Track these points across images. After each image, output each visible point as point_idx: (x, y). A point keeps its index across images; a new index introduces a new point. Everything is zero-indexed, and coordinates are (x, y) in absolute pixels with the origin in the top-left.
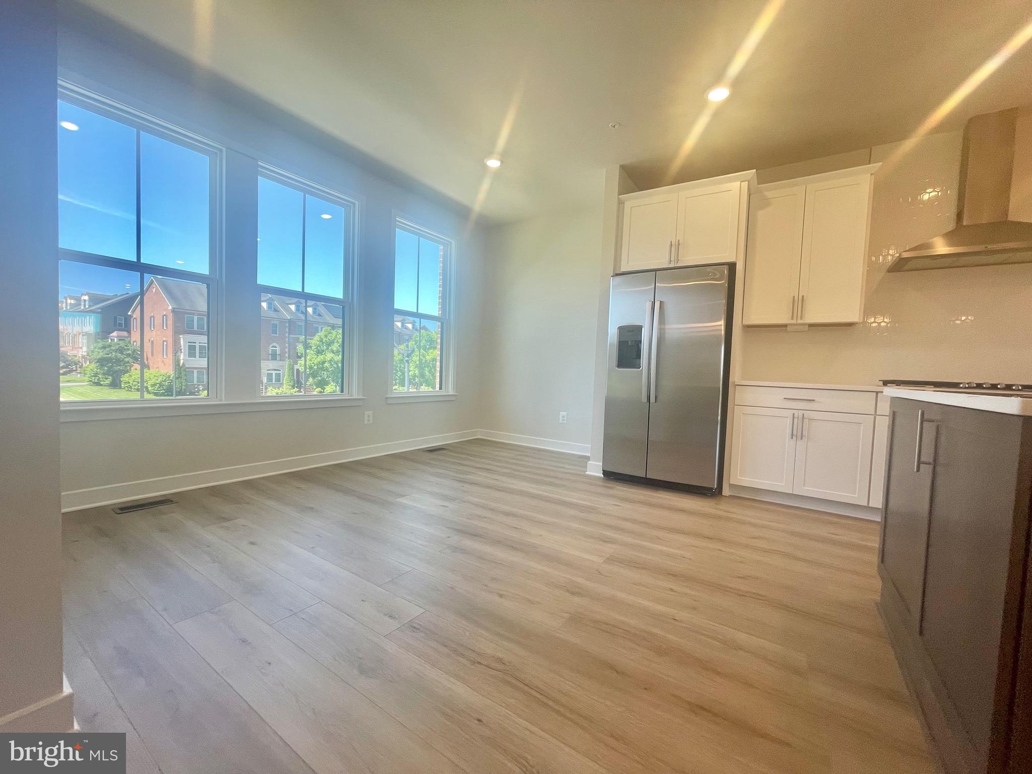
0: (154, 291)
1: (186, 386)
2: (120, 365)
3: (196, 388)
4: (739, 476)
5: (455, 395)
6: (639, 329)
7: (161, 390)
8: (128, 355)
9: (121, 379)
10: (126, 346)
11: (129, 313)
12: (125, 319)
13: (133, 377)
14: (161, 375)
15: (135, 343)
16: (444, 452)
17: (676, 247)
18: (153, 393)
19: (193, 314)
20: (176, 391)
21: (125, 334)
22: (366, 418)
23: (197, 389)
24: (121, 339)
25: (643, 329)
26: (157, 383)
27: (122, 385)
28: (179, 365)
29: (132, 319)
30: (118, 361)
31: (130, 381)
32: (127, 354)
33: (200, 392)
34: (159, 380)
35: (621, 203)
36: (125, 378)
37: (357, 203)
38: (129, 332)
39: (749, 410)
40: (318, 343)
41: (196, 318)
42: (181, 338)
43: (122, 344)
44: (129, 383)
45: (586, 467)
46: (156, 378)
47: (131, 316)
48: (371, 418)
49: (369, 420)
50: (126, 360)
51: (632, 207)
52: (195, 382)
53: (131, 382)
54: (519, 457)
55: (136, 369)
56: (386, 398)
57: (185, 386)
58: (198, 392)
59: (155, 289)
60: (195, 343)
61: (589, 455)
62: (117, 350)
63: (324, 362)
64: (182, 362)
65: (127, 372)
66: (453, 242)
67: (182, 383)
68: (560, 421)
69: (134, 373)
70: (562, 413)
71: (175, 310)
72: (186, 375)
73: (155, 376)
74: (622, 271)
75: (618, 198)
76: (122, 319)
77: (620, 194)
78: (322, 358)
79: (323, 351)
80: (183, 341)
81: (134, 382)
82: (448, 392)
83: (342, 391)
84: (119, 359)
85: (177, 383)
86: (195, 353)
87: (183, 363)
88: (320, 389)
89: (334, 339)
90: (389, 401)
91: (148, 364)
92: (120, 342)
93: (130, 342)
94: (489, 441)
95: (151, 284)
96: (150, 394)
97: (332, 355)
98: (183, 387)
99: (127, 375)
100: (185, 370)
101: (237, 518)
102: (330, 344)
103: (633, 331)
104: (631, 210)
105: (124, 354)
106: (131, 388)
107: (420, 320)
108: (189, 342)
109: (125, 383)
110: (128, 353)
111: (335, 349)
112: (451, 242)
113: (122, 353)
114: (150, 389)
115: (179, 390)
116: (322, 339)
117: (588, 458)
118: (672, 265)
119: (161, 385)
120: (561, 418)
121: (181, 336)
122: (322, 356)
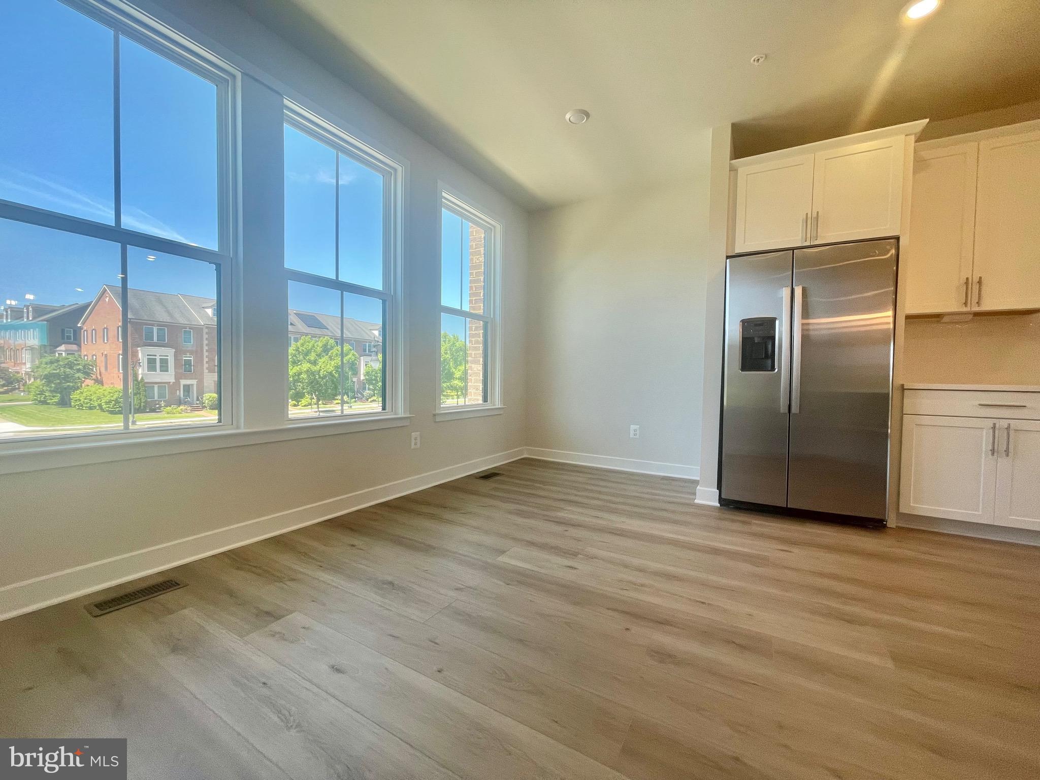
0: (107, 300)
1: (146, 402)
2: (69, 382)
3: (158, 404)
4: (914, 503)
5: (503, 408)
6: (769, 323)
7: (117, 408)
8: (79, 370)
9: (71, 396)
10: (76, 360)
11: (79, 325)
12: (75, 332)
13: (85, 394)
14: (116, 392)
15: (86, 357)
16: (498, 478)
17: (813, 221)
18: (108, 411)
19: (153, 325)
20: (135, 409)
21: (74, 347)
22: (413, 442)
23: (158, 406)
24: (69, 353)
25: (777, 322)
26: (113, 401)
27: (73, 404)
28: (137, 380)
29: (82, 331)
30: (67, 378)
31: (81, 398)
32: (77, 369)
33: (162, 409)
34: (115, 397)
35: (733, 169)
36: (75, 395)
37: (399, 169)
38: (79, 346)
39: (926, 420)
40: (294, 352)
41: (155, 329)
42: (140, 351)
43: (71, 358)
44: (80, 400)
45: (695, 494)
46: (111, 394)
47: (81, 328)
48: (418, 441)
49: (416, 444)
50: (77, 375)
51: (747, 175)
52: (156, 398)
53: (82, 400)
54: (593, 482)
55: (88, 386)
56: (434, 415)
57: (144, 402)
58: (159, 408)
59: (108, 298)
60: (156, 356)
61: (698, 478)
62: (66, 364)
63: (300, 374)
64: (140, 377)
65: (78, 388)
66: (499, 227)
67: (140, 399)
68: (632, 436)
69: (85, 390)
70: (633, 427)
71: (132, 320)
72: (145, 391)
73: (109, 392)
74: (736, 252)
75: (730, 163)
76: (70, 331)
77: (732, 159)
78: (298, 369)
79: (299, 361)
80: (142, 354)
81: (86, 399)
82: (494, 405)
83: (384, 408)
84: (68, 375)
85: (135, 399)
86: (156, 367)
87: (142, 378)
88: (294, 402)
89: (311, 349)
90: (438, 419)
91: (102, 379)
92: (70, 356)
93: (80, 356)
94: (539, 461)
95: (104, 293)
96: (105, 412)
97: (309, 365)
98: (142, 404)
99: (78, 391)
100: (144, 386)
101: (291, 612)
102: (307, 353)
103: (760, 325)
104: (747, 177)
105: (74, 370)
106: (82, 406)
107: (465, 319)
108: (148, 355)
109: (76, 400)
110: (78, 367)
111: (312, 359)
112: (494, 227)
113: (71, 368)
114: (104, 406)
115: (137, 407)
116: (298, 348)
117: (696, 483)
118: (807, 244)
119: (116, 401)
120: (632, 433)
121: (138, 349)
122: (299, 367)
